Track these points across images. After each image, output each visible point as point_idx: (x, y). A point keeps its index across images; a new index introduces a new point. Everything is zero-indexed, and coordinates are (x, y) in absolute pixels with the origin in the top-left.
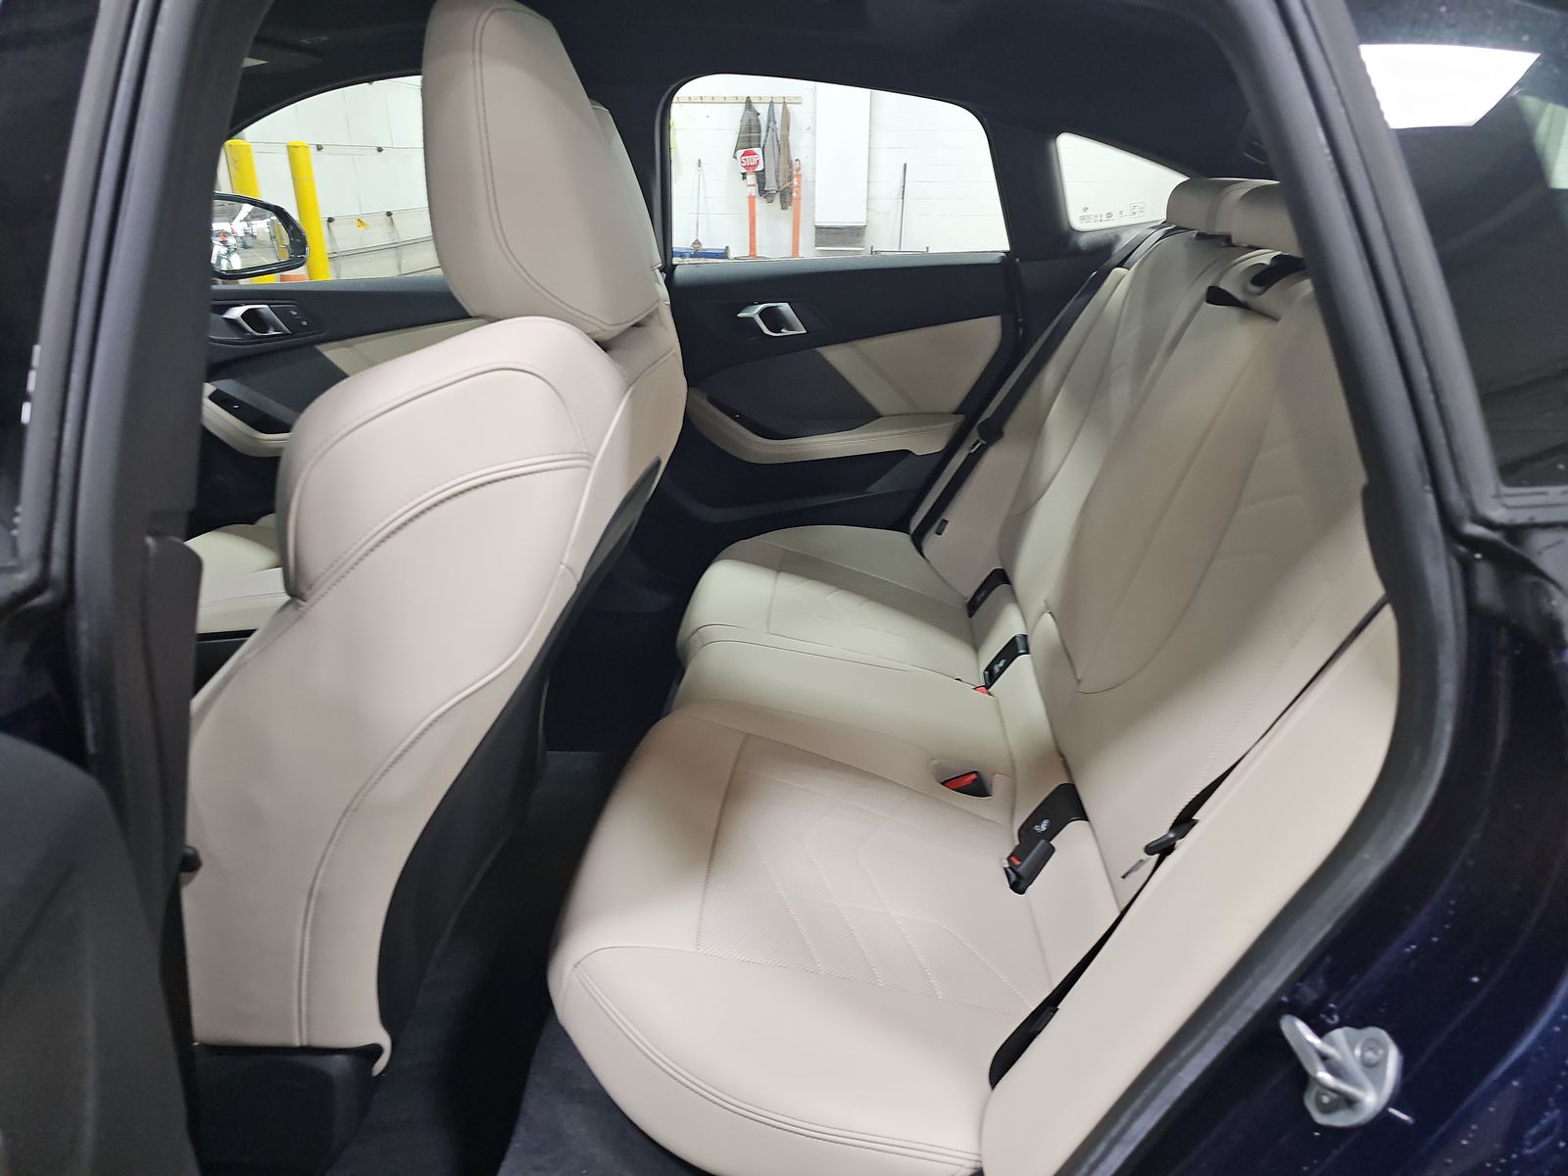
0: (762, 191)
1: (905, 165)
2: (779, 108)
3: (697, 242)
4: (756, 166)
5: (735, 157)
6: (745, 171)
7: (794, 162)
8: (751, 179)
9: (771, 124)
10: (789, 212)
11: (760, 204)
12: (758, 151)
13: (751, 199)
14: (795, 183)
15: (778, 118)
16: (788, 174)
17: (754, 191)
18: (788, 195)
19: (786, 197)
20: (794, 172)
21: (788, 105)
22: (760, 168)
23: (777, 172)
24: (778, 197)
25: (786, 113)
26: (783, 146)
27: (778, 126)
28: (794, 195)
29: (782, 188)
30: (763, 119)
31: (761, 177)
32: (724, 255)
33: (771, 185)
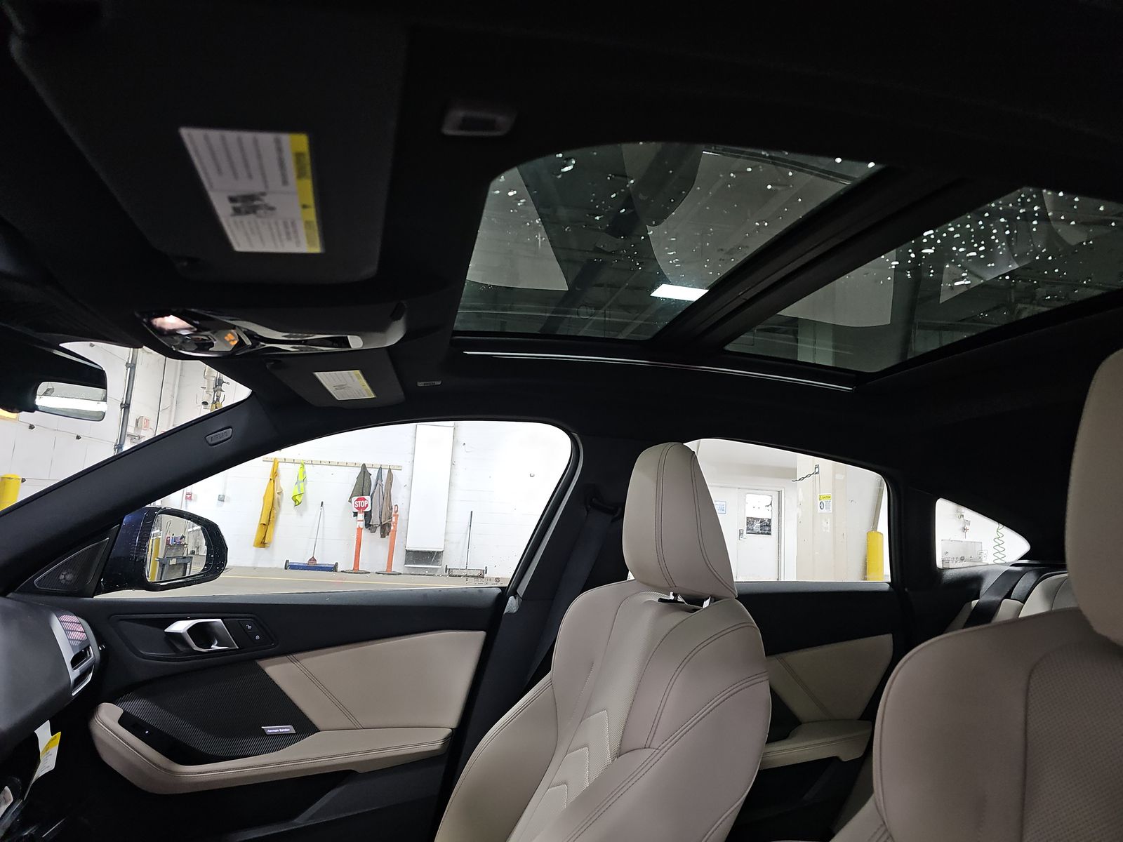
0: (368, 525)
1: (472, 512)
2: (385, 472)
3: (313, 559)
4: (365, 508)
5: (350, 501)
6: (357, 511)
7: (393, 507)
8: (361, 516)
9: (379, 481)
10: (387, 539)
11: (366, 534)
12: (368, 498)
13: (360, 530)
14: (394, 520)
15: (384, 477)
16: (388, 514)
17: (362, 524)
18: (387, 528)
19: (385, 529)
20: (393, 513)
21: (392, 471)
22: (368, 509)
23: (381, 512)
24: (379, 529)
25: (390, 475)
26: (387, 496)
27: (384, 483)
28: (392, 528)
29: (383, 523)
30: (373, 478)
31: (368, 516)
32: (334, 569)
33: (375, 520)
